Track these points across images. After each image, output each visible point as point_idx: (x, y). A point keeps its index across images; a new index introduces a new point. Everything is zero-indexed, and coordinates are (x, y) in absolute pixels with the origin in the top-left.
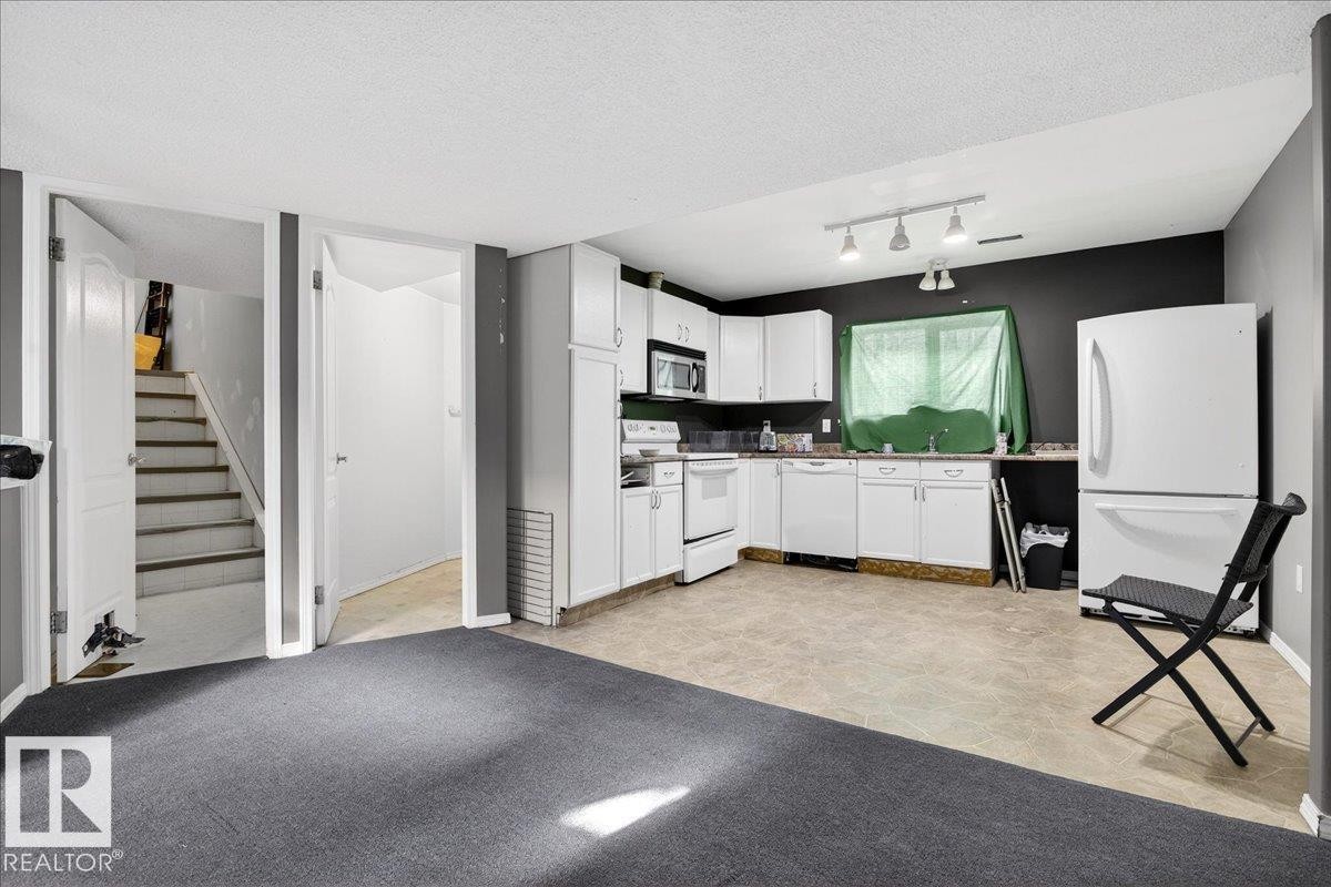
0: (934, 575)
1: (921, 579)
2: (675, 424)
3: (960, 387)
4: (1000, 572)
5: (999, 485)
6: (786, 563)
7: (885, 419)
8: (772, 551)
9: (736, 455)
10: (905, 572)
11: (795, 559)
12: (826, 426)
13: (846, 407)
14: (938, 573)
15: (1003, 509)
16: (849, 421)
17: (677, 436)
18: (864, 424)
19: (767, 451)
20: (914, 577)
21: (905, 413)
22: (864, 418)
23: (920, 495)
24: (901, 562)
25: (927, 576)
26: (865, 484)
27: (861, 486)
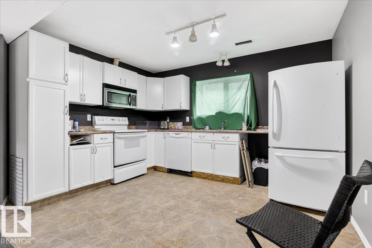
0: (219, 179)
1: (215, 180)
2: (127, 118)
3: (234, 104)
4: (243, 178)
5: (242, 143)
6: (168, 172)
7: (207, 117)
8: (163, 167)
9: (146, 130)
10: (209, 177)
11: (171, 171)
12: (188, 119)
13: (194, 113)
14: (220, 178)
15: (244, 153)
16: (195, 117)
17: (127, 123)
18: (200, 119)
19: (163, 129)
20: (212, 180)
21: (214, 114)
22: (201, 116)
23: (213, 147)
24: (208, 174)
25: (217, 179)
26: (194, 142)
27: (193, 143)
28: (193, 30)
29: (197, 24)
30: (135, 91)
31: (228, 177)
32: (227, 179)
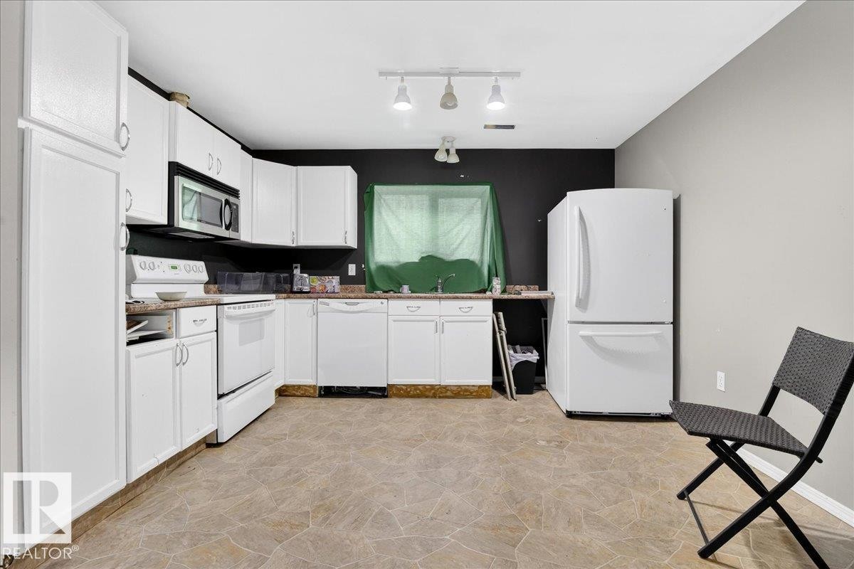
0: (449, 394)
1: (440, 397)
2: (201, 264)
3: (458, 241)
4: (498, 386)
5: (498, 318)
6: (320, 396)
7: (401, 265)
8: (305, 386)
9: (273, 296)
10: (427, 393)
11: (329, 392)
12: (352, 270)
13: (370, 254)
14: (452, 391)
15: (501, 337)
16: (373, 266)
17: (205, 277)
18: (384, 269)
19: (301, 292)
20: (434, 396)
21: (417, 261)
22: (386, 264)
23: (440, 328)
24: (424, 386)
25: (444, 395)
26: (394, 321)
27: (391, 322)
28: (449, 83)
29: (462, 73)
30: (234, 193)
31: (467, 388)
32: (466, 390)
